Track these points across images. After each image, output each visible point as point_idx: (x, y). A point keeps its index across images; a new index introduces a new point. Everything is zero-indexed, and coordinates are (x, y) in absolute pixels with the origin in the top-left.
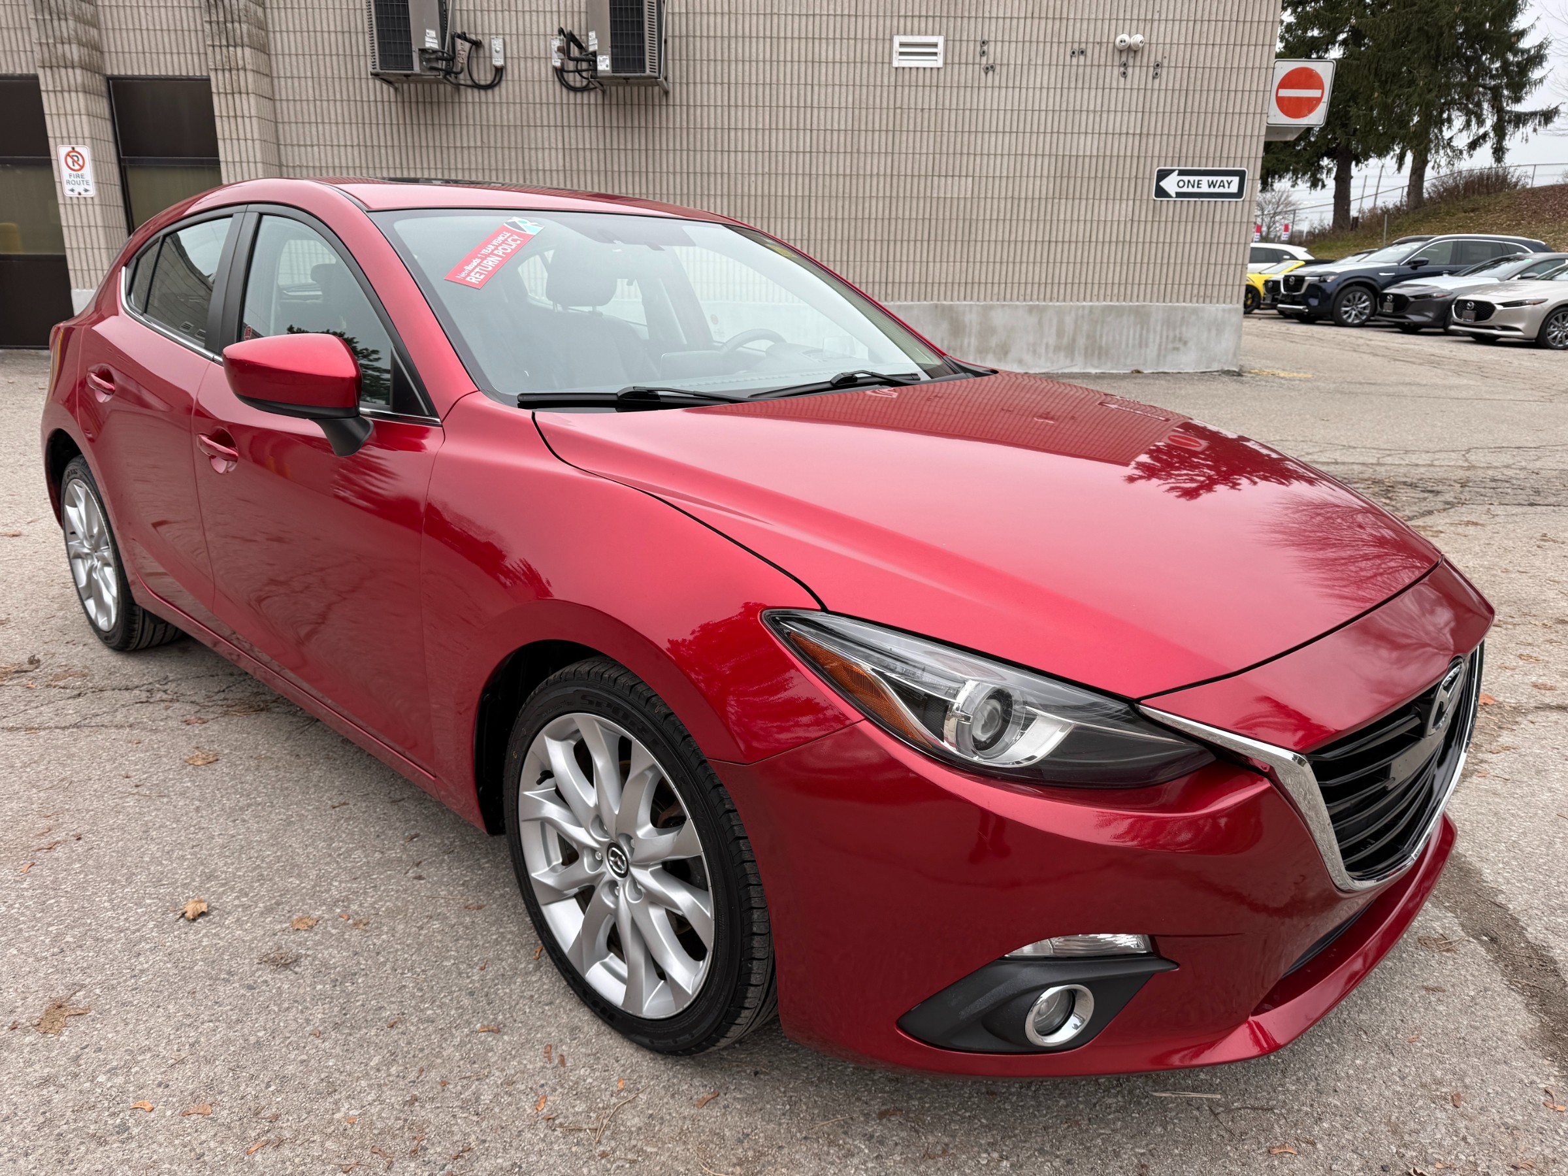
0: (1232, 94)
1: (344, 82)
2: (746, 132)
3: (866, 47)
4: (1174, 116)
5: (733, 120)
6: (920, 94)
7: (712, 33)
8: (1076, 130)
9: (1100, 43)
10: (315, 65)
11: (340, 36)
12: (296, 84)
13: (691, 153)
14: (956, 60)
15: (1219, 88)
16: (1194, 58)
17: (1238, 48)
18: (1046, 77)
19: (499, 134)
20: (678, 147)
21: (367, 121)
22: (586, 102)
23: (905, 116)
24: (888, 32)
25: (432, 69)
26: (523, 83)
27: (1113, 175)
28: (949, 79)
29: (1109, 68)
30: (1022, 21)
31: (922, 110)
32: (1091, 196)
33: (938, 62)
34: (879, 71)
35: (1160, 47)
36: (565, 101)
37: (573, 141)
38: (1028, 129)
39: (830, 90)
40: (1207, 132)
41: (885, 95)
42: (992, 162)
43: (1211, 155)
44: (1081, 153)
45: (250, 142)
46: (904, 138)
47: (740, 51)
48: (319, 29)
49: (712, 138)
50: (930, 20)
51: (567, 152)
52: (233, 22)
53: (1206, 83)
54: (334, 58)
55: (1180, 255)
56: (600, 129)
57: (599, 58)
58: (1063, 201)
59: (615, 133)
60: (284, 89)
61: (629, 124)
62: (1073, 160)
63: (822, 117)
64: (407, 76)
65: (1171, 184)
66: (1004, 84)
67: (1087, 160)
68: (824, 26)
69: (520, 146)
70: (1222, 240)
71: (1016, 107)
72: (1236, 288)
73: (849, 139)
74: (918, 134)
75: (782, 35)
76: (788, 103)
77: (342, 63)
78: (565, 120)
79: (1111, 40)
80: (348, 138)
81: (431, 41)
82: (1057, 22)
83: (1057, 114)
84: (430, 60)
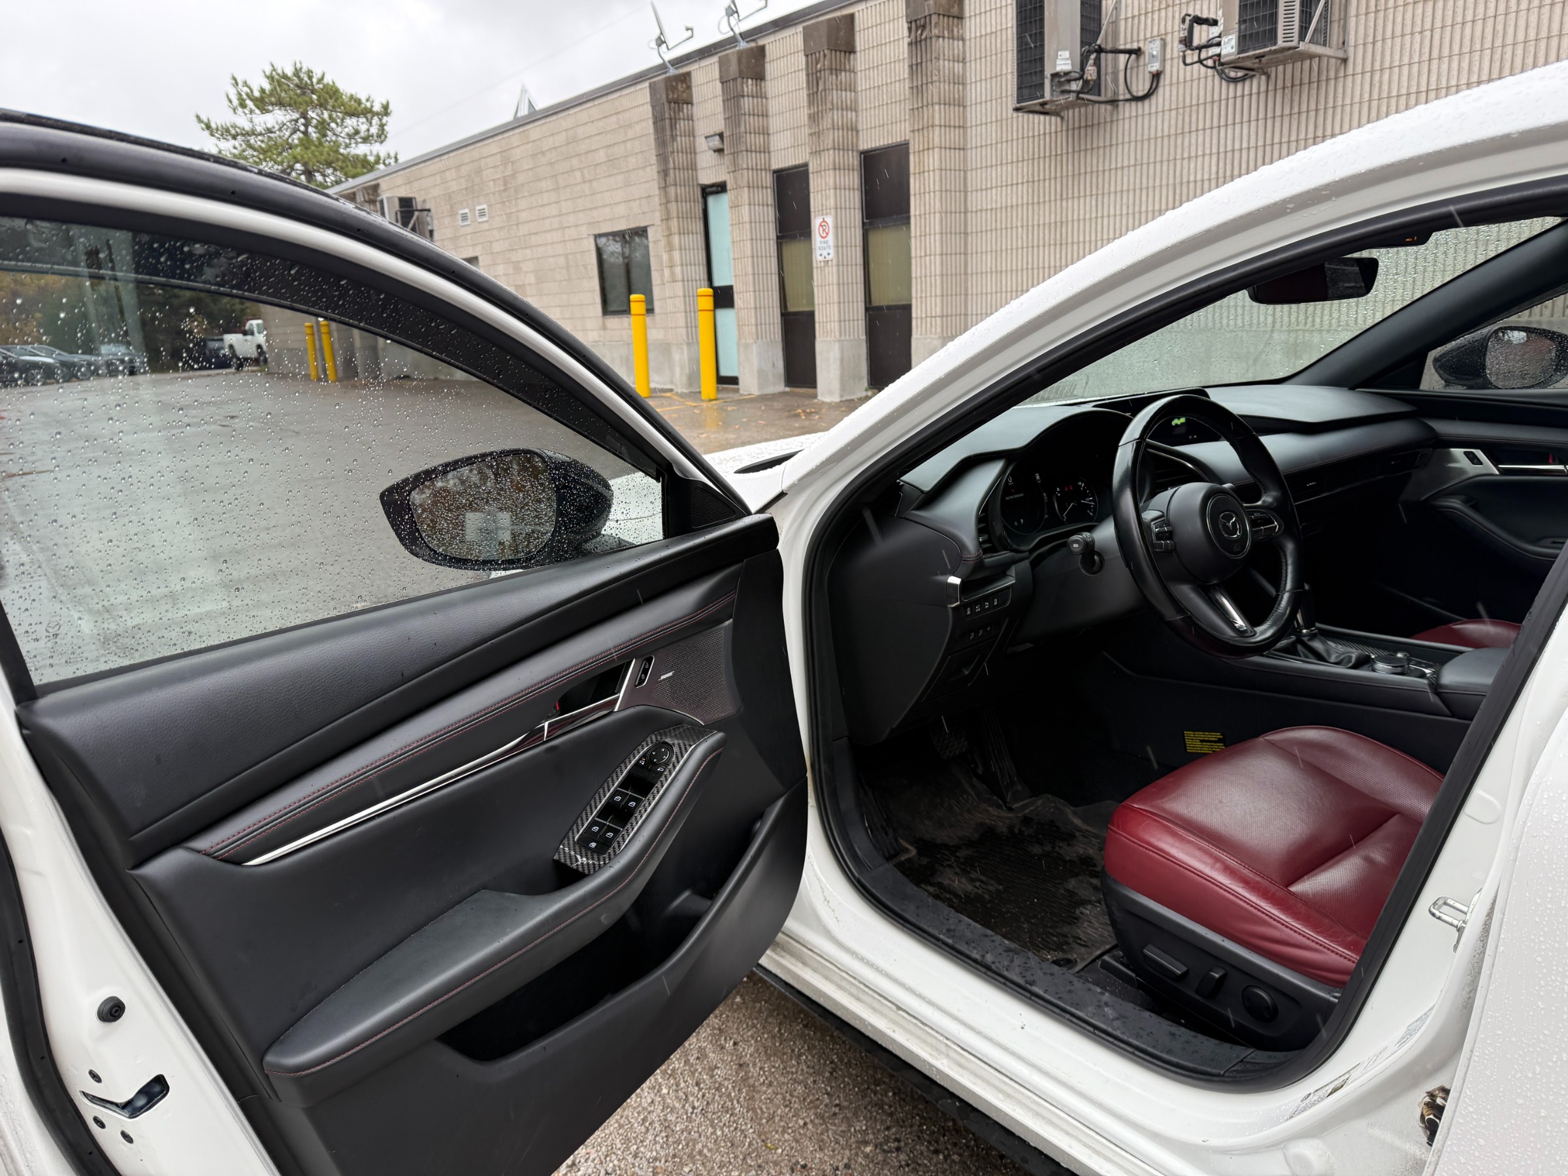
12: (984, 130)
25: (1063, 92)
36: (1224, 96)
37: (1229, 143)
45: (932, 195)
51: (1222, 156)
56: (1261, 122)
57: (1224, 40)
59: (1278, 124)
60: (975, 136)
61: (1296, 110)
64: (1043, 104)
78: (1223, 119)
81: (1067, 62)
84: (1060, 84)
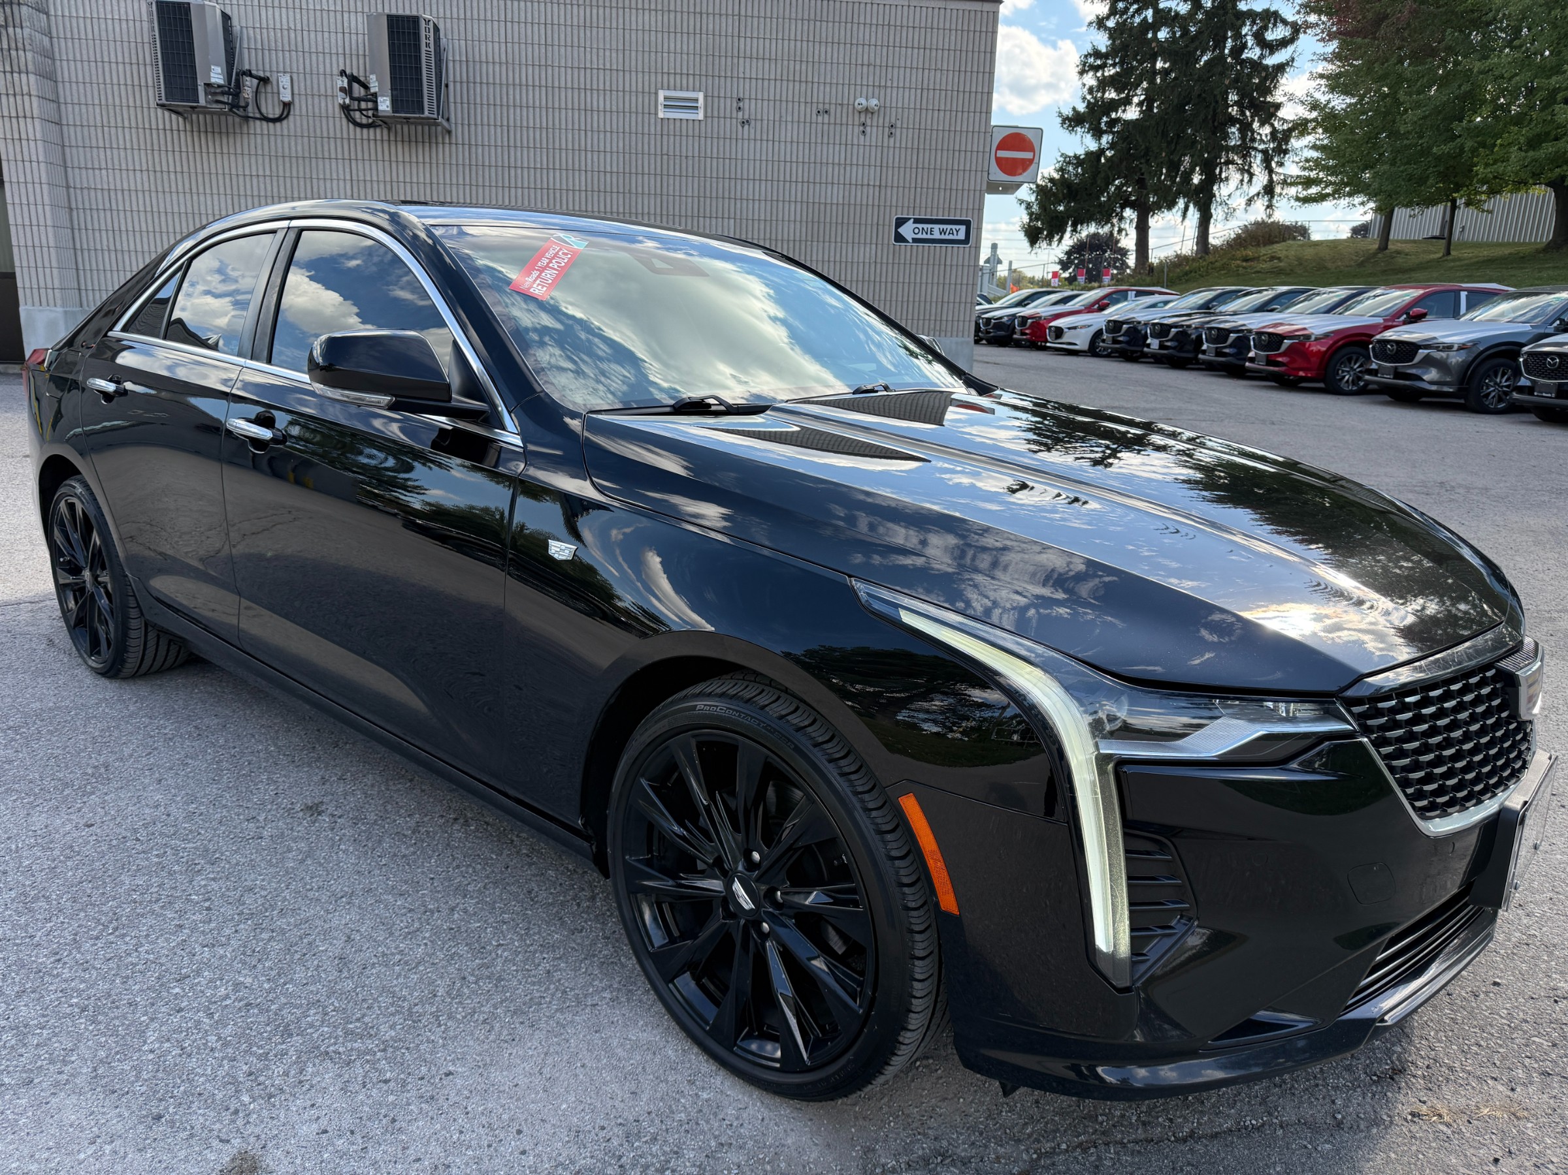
0: (957, 154)
1: (132, 110)
2: (526, 171)
3: (634, 99)
4: (908, 170)
5: (512, 159)
6: (684, 143)
7: (491, 81)
8: (824, 180)
9: (842, 105)
10: (102, 93)
11: (128, 67)
12: (84, 110)
13: (474, 188)
14: (716, 114)
15: (945, 147)
16: (923, 121)
17: (960, 114)
18: (795, 133)
19: (288, 165)
20: (461, 182)
21: (156, 148)
22: (372, 137)
23: (671, 162)
24: (653, 86)
25: (218, 102)
26: (311, 119)
27: (857, 221)
28: (709, 130)
29: (850, 127)
30: (772, 82)
31: (687, 157)
32: (839, 239)
33: (701, 116)
34: (646, 120)
35: (894, 110)
36: (352, 136)
37: (361, 174)
38: (782, 178)
39: (602, 136)
40: (937, 186)
41: (653, 142)
42: (751, 206)
43: (941, 206)
44: (829, 201)
45: (35, 164)
46: (671, 182)
47: (518, 97)
48: (106, 59)
49: (493, 175)
50: (691, 78)
51: (355, 183)
52: (17, 50)
53: (934, 143)
54: (122, 87)
55: (917, 294)
56: (387, 164)
57: (380, 99)
58: (815, 244)
59: (401, 167)
60: (70, 114)
61: (414, 159)
62: (822, 207)
63: (596, 160)
64: (192, 107)
65: (907, 230)
66: (758, 137)
67: (834, 207)
68: (595, 79)
69: (308, 176)
70: (953, 281)
71: (770, 158)
72: (967, 324)
73: (621, 181)
74: (684, 179)
75: (556, 84)
76: (564, 146)
77: (130, 92)
78: (353, 154)
79: (851, 102)
80: (137, 163)
81: (217, 76)
82: (803, 85)
83: (806, 166)
84: (215, 94)
